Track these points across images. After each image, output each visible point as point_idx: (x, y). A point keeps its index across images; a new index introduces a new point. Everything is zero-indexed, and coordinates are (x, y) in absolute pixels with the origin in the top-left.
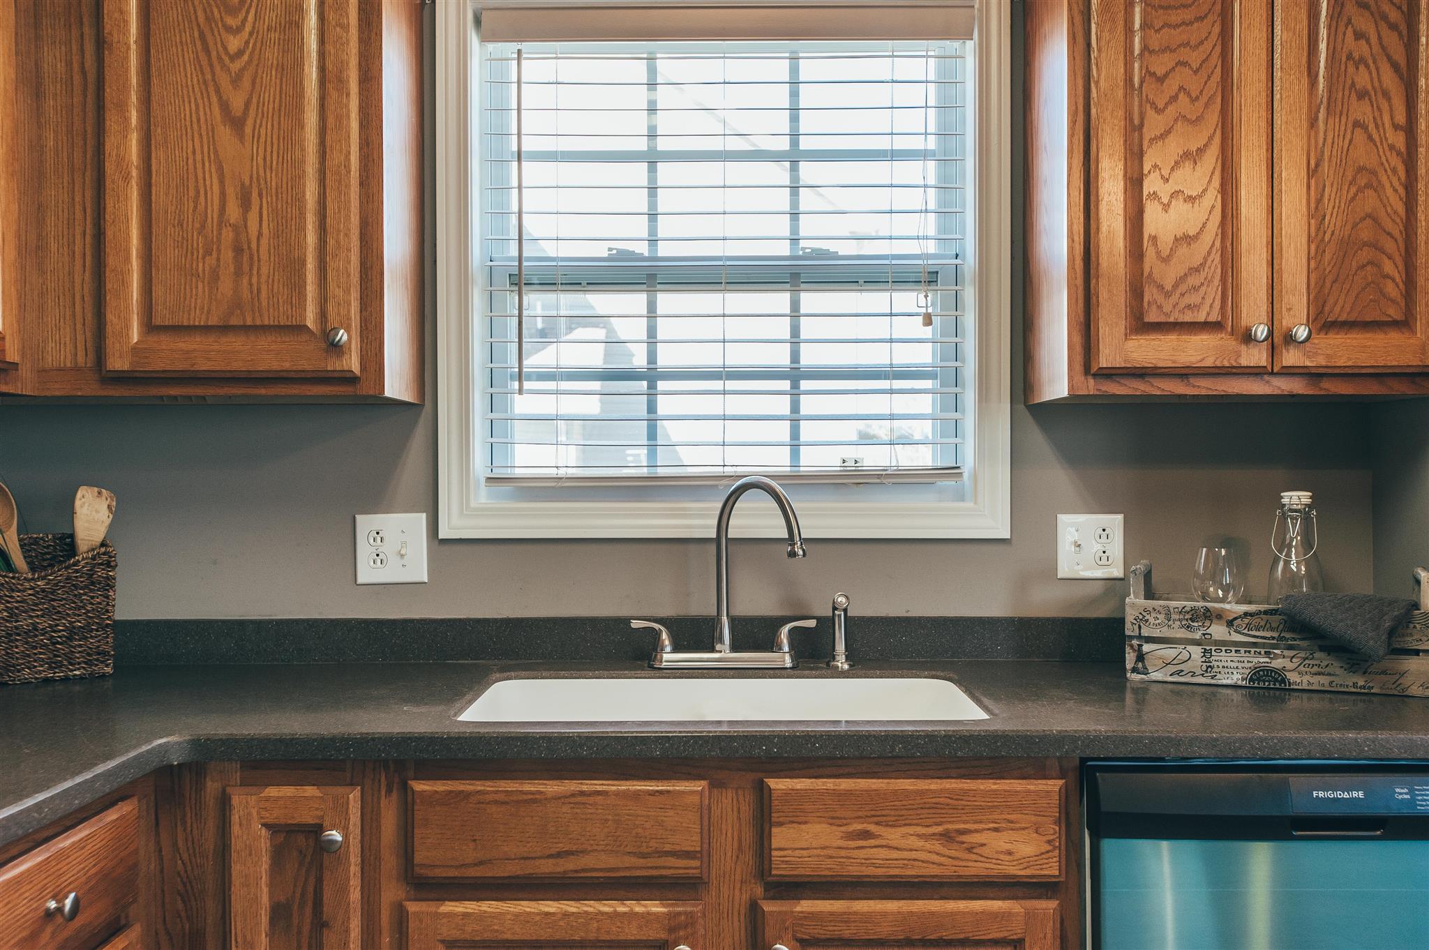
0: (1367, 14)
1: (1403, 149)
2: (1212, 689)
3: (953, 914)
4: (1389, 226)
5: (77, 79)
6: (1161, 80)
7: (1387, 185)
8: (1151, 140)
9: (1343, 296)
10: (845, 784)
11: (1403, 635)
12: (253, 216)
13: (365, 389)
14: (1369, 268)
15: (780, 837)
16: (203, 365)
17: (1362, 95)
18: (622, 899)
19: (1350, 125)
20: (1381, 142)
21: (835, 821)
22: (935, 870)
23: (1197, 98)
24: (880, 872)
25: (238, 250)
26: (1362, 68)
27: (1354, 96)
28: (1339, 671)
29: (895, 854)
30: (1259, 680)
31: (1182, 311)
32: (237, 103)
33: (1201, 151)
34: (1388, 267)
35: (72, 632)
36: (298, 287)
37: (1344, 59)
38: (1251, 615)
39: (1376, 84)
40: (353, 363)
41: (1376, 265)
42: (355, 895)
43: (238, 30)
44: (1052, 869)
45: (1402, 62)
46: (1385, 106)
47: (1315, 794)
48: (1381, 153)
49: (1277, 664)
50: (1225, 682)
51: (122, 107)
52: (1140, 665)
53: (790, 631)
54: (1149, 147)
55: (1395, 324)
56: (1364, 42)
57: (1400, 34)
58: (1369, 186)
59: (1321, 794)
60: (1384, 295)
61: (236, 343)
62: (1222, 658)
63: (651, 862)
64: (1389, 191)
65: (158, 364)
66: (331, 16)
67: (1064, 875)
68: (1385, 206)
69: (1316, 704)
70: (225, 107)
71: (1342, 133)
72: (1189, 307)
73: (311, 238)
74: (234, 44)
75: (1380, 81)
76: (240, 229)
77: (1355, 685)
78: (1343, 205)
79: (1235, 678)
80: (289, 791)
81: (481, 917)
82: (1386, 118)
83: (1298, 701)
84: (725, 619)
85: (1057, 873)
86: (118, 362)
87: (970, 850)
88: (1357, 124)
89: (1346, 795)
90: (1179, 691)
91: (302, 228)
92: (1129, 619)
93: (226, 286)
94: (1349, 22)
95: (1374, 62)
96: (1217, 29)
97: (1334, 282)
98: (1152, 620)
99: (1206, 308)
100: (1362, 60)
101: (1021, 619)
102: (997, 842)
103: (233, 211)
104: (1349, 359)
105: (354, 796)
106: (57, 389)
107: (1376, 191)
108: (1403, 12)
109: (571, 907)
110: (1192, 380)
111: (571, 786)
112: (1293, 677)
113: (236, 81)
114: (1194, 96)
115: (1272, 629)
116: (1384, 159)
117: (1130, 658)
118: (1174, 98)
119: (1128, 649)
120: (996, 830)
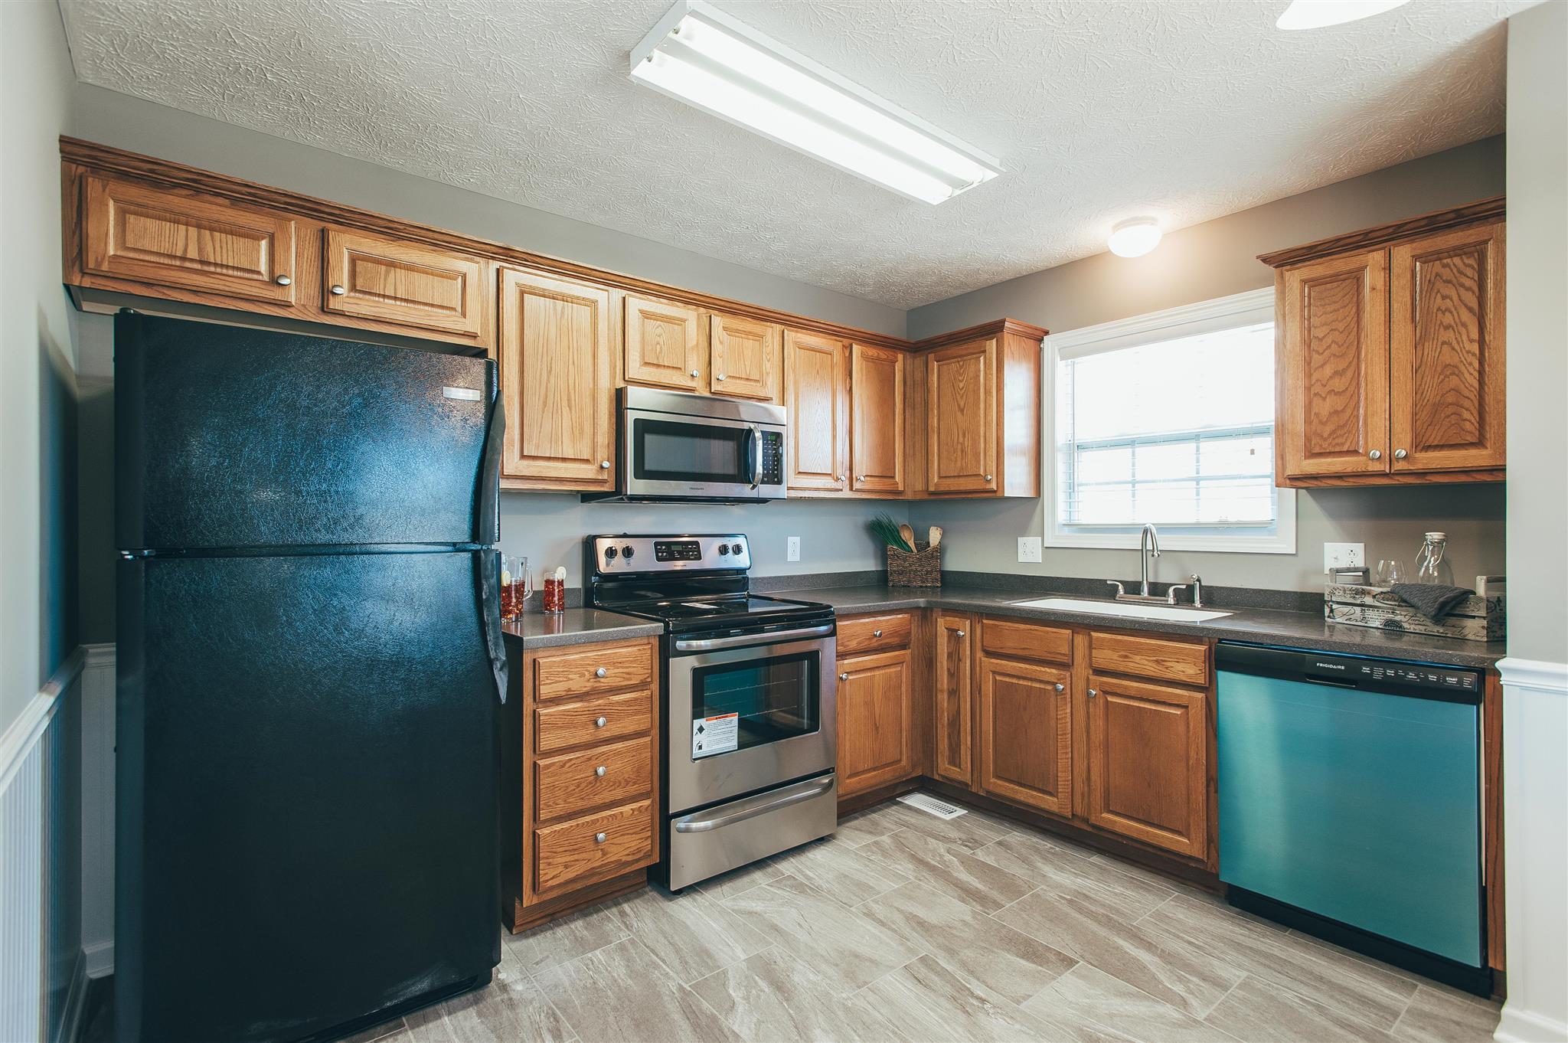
0: (1450, 285)
1: (1477, 352)
2: (1366, 629)
3: (1159, 691)
4: (1466, 393)
5: (923, 402)
6: (1321, 340)
7: (1466, 372)
8: (1316, 369)
9: (1435, 432)
10: (1119, 637)
11: (1464, 608)
12: (966, 439)
13: (999, 494)
14: (1453, 416)
15: (1095, 652)
16: (952, 489)
17: (1447, 327)
18: (1044, 667)
19: (1439, 344)
20: (1461, 351)
21: (1114, 650)
22: (1153, 674)
23: (1342, 345)
24: (1130, 671)
25: (962, 451)
26: (1447, 313)
27: (1442, 329)
28: (1429, 624)
29: (1138, 666)
30: (1388, 625)
31: (1334, 446)
32: (962, 404)
33: (1344, 370)
34: (1466, 415)
35: (927, 571)
36: (979, 462)
37: (1435, 311)
38: (1385, 593)
39: (1457, 320)
40: (994, 486)
41: (1458, 414)
42: (968, 653)
43: (962, 381)
44: (1201, 680)
45: (1475, 306)
46: (1463, 331)
47: (1318, 664)
48: (1461, 356)
49: (1398, 618)
50: (1372, 625)
51: (932, 410)
52: (1331, 614)
53: (1174, 589)
54: (1315, 372)
55: (1472, 445)
56: (1448, 300)
57: (1473, 292)
58: (1453, 374)
59: (1321, 665)
60: (1463, 430)
61: (962, 481)
62: (1370, 613)
63: (1053, 655)
64: (1467, 375)
65: (942, 488)
66: (988, 372)
67: (1208, 683)
68: (1464, 383)
69: (1417, 638)
70: (959, 406)
71: (1434, 348)
72: (1337, 444)
73: (982, 445)
74: (961, 385)
75: (1459, 318)
76: (962, 444)
77: (1438, 632)
78: (1435, 385)
79: (1377, 624)
80: (951, 618)
81: (1001, 665)
82: (1465, 337)
83: (1408, 638)
84: (1145, 582)
85: (1203, 682)
86: (932, 489)
87: (1167, 668)
88: (1444, 343)
89: (1335, 667)
90: (1350, 628)
91: (979, 442)
92: (1326, 593)
93: (959, 464)
94: (1438, 291)
95: (1456, 309)
96: (1354, 310)
97: (1429, 425)
98: (1337, 593)
99: (1348, 443)
100: (1448, 310)
101: (1301, 593)
102: (1179, 667)
103: (961, 439)
104: (1438, 464)
105: (968, 622)
106: (918, 497)
107: (1458, 376)
108: (1475, 280)
109: (1028, 666)
110: (1345, 479)
111: (1028, 627)
112: (1405, 625)
113: (962, 397)
114: (1340, 344)
115: (1395, 601)
116: (1463, 359)
117: (1327, 611)
118: (1329, 347)
119: (1326, 606)
120: (1178, 662)
